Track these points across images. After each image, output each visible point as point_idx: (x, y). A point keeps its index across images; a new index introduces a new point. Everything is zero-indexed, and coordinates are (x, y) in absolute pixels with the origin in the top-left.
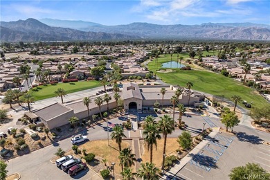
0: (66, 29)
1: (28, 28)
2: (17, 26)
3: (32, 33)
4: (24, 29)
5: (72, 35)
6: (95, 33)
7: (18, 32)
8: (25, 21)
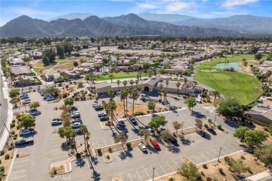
0: (160, 23)
1: (128, 22)
2: (119, 21)
3: (130, 27)
4: (124, 23)
5: (165, 30)
6: (188, 27)
7: (119, 26)
8: (126, 16)
